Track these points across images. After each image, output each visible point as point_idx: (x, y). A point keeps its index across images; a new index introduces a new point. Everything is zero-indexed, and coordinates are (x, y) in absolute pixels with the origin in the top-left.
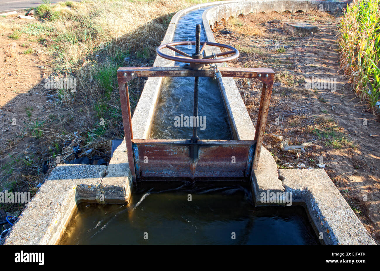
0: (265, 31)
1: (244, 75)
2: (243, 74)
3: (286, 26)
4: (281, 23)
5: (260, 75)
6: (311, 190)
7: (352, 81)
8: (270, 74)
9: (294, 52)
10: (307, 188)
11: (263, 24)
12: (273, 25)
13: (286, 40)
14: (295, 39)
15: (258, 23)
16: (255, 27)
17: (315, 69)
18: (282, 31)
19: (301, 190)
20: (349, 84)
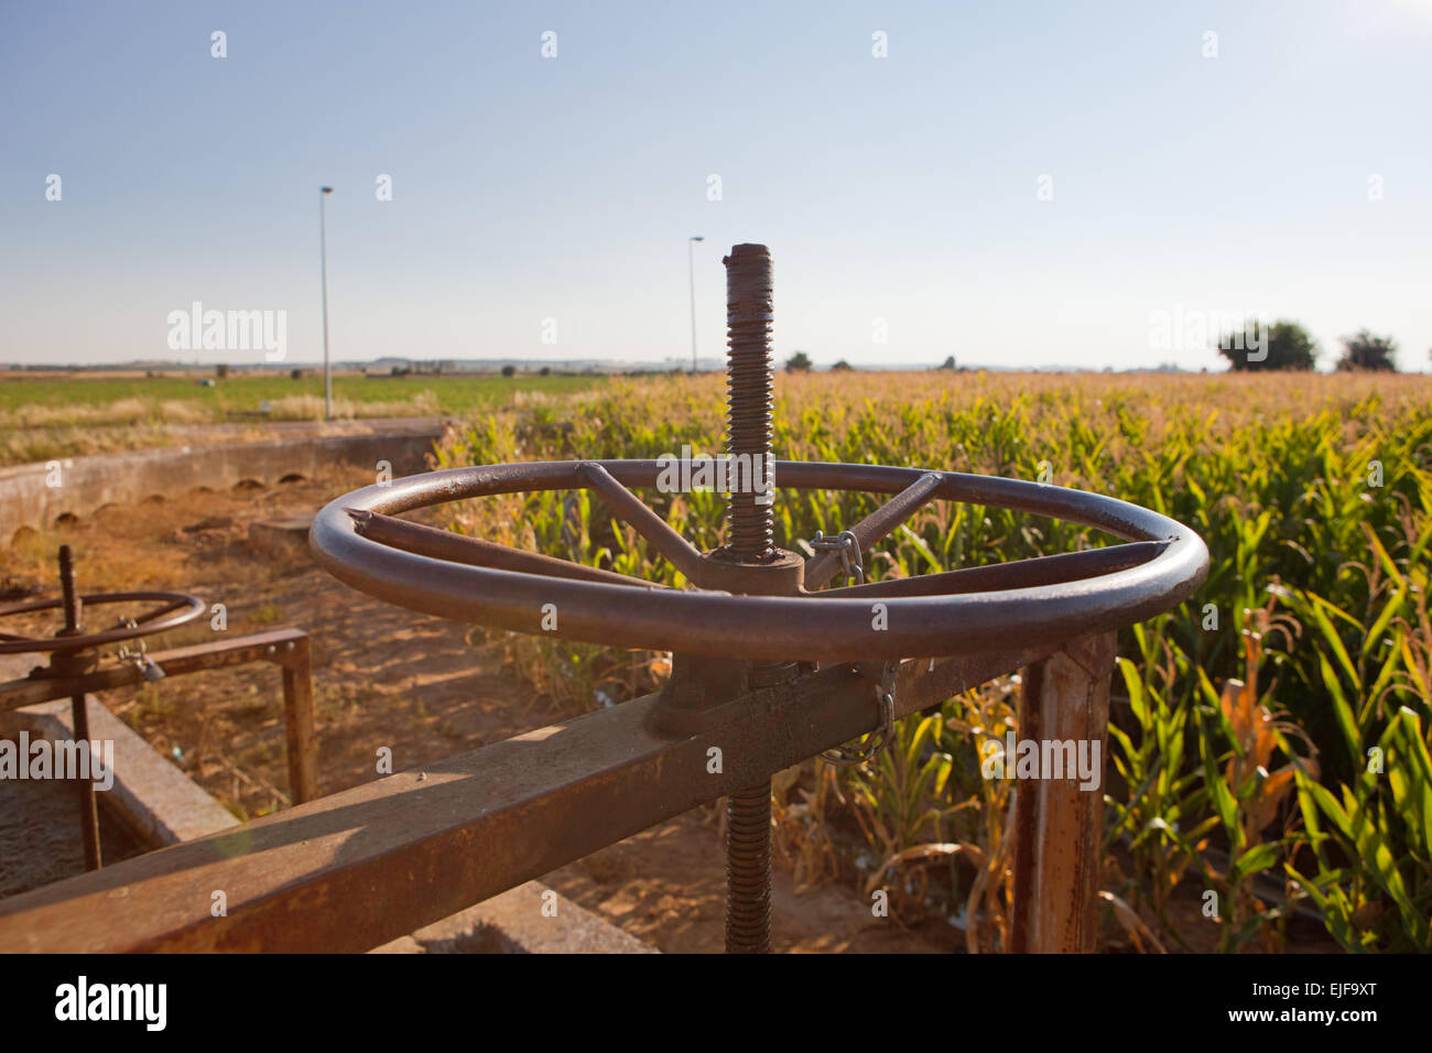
0: (185, 562)
1: (226, 659)
2: (222, 657)
3: (261, 533)
4: (238, 526)
5: (273, 649)
6: (493, 923)
7: (514, 653)
8: (296, 640)
9: (312, 612)
10: (481, 923)
11: (169, 540)
12: (209, 536)
13: (272, 579)
14: (300, 571)
15: (148, 540)
16: (139, 553)
17: (397, 648)
18: (245, 550)
19: (469, 931)
20: (511, 666)
